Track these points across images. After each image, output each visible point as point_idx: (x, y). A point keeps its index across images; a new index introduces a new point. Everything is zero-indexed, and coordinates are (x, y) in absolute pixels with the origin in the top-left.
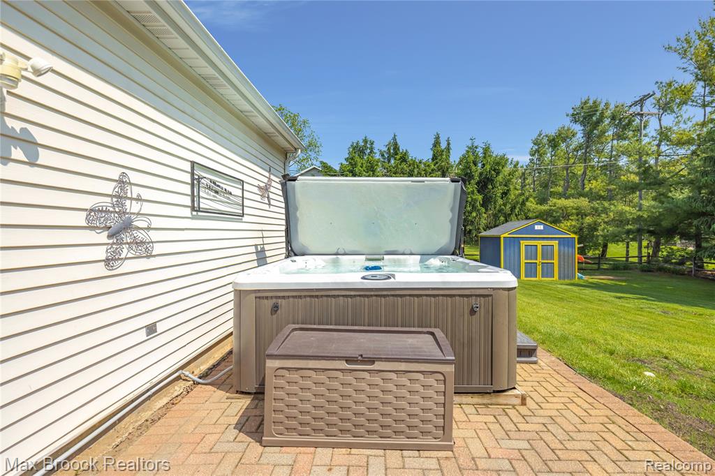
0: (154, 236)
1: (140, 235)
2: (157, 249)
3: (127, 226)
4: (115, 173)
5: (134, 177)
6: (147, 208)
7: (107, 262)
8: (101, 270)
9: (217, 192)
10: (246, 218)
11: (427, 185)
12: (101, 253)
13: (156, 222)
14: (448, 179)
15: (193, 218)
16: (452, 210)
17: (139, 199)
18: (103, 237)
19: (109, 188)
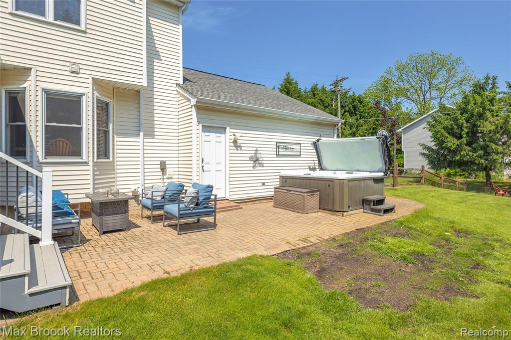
0: (264, 162)
1: (260, 162)
2: (265, 165)
3: (257, 160)
4: (255, 149)
5: (259, 149)
6: (262, 156)
7: (253, 167)
8: (252, 169)
9: (286, 149)
10: (302, 156)
11: (367, 141)
12: (252, 165)
13: (264, 159)
14: (375, 137)
15: (277, 157)
16: (380, 151)
17: (260, 154)
18: (252, 162)
19: (253, 152)
